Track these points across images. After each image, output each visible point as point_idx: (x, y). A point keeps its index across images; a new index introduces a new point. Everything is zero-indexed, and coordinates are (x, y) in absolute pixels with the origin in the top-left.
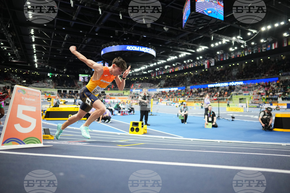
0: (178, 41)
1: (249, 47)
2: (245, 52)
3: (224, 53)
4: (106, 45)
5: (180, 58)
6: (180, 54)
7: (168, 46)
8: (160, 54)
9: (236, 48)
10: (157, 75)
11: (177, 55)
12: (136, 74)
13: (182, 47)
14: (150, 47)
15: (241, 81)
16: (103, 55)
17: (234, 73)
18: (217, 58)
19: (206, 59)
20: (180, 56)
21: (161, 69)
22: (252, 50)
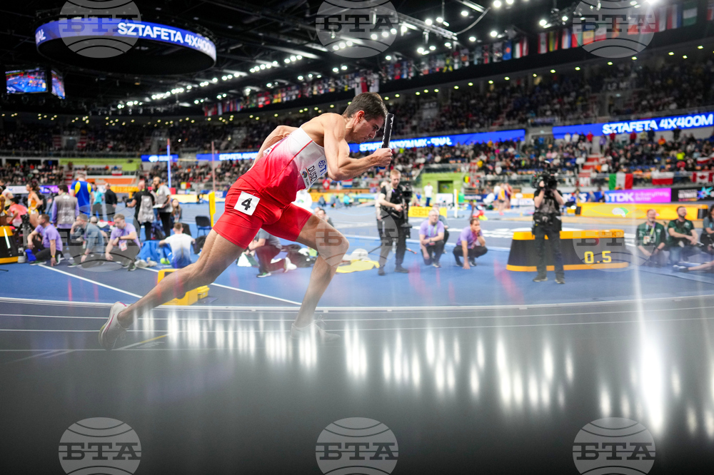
0: (279, 19)
1: (463, 49)
2: (453, 62)
3: (404, 60)
4: (51, 13)
5: (286, 66)
6: (288, 55)
7: (252, 31)
8: (229, 51)
9: (433, 48)
10: (220, 113)
11: (280, 57)
12: (159, 109)
13: (292, 34)
14: (197, 29)
15: (445, 136)
16: (43, 44)
17: (429, 113)
18: (387, 72)
19: (357, 74)
20: (287, 61)
21: (232, 96)
22: (471, 56)
